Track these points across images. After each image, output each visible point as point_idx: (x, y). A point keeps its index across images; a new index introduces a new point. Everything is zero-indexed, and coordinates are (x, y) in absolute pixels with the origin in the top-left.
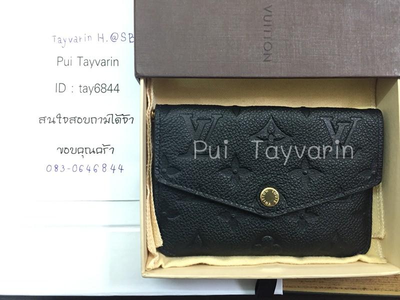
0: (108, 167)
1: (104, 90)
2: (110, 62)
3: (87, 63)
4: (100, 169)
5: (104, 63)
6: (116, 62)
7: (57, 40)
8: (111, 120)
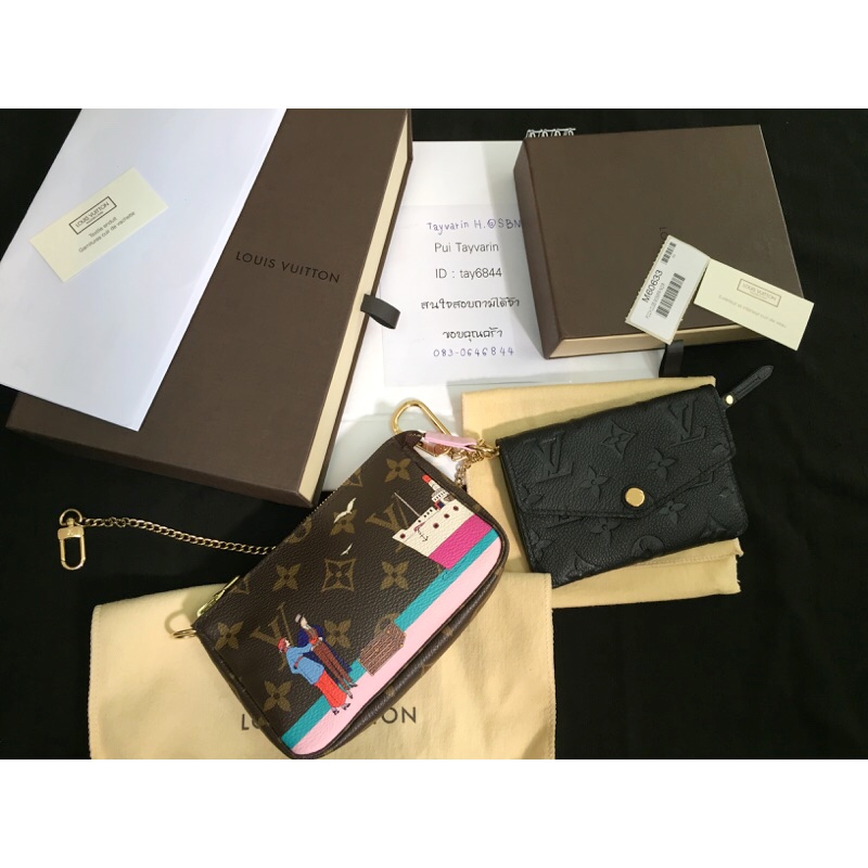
0: (497, 351)
1: (485, 275)
2: (489, 248)
3: (465, 249)
4: (489, 352)
5: (484, 248)
7: (433, 227)
8: (496, 303)
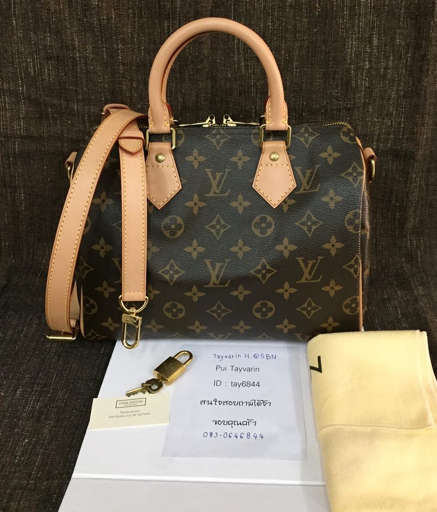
0: (252, 436)
1: (248, 385)
2: (253, 370)
3: (237, 369)
4: (245, 436)
5: (249, 370)
6: (257, 369)
7: (216, 357)
8: (254, 403)
